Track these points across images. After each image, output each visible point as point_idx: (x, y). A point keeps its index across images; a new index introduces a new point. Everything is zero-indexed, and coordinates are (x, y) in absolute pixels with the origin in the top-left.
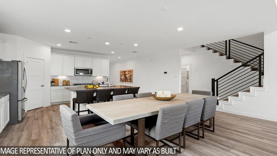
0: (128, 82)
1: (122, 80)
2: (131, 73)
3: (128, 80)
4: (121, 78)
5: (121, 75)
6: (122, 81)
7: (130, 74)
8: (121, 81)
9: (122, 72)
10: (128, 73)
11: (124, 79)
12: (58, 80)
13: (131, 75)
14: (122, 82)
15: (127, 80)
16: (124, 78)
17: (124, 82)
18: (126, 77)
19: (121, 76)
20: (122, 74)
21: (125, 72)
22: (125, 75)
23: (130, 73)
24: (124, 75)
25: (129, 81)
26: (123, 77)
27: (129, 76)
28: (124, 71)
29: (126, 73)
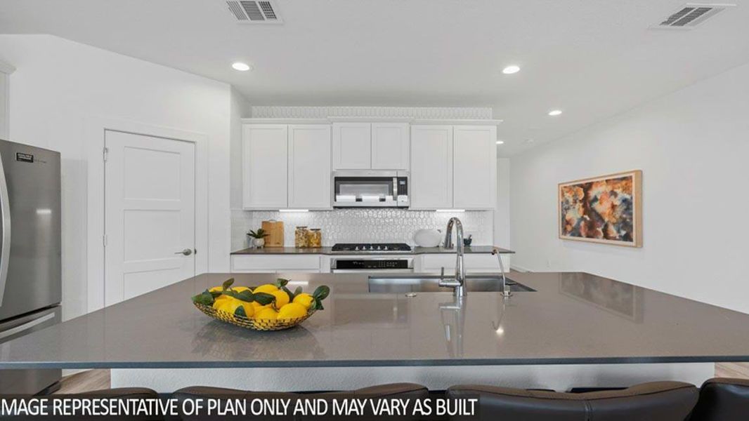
0: (606, 236)
1: (569, 228)
2: (627, 189)
3: (606, 226)
4: (563, 217)
5: (567, 202)
6: (573, 235)
7: (622, 195)
8: (565, 231)
9: (570, 189)
10: (609, 189)
11: (582, 223)
12: (280, 225)
13: (627, 203)
14: (568, 236)
15: (600, 230)
16: (582, 218)
17: (580, 235)
18: (593, 210)
19: (565, 208)
20: (571, 200)
21: (587, 187)
22: (587, 203)
23: (618, 191)
24: (579, 205)
25: (613, 231)
26: (575, 214)
27: (613, 207)
28: (581, 186)
29: (593, 193)
